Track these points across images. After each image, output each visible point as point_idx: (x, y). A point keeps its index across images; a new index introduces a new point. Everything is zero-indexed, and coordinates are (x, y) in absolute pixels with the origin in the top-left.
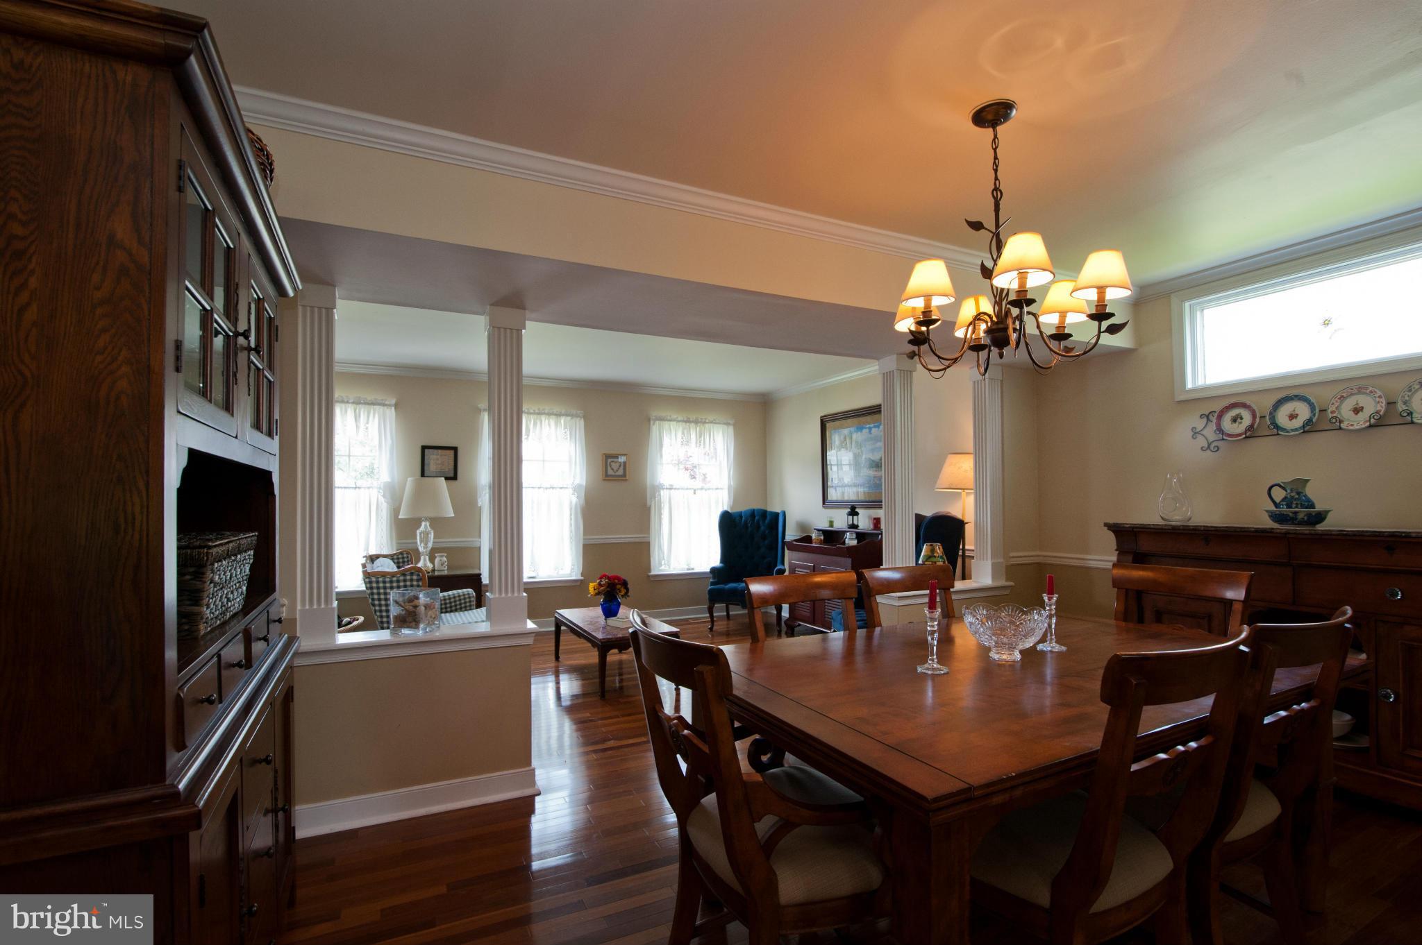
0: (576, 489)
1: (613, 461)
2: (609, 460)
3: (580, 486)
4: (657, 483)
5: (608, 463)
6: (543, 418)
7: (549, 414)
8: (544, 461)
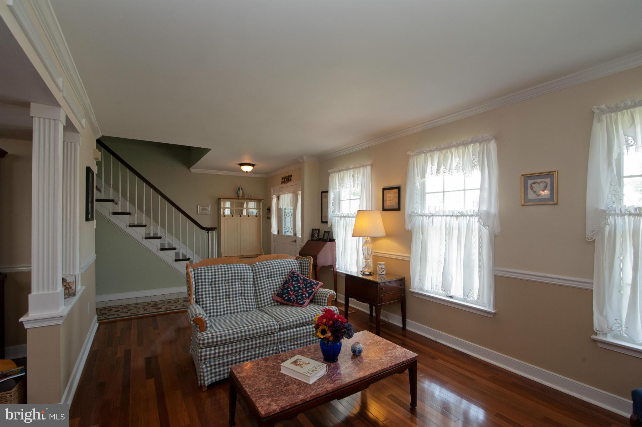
0: (484, 217)
1: (535, 183)
2: (530, 182)
3: (488, 213)
4: (603, 207)
5: (529, 186)
6: (453, 150)
7: (457, 146)
8: (444, 192)
